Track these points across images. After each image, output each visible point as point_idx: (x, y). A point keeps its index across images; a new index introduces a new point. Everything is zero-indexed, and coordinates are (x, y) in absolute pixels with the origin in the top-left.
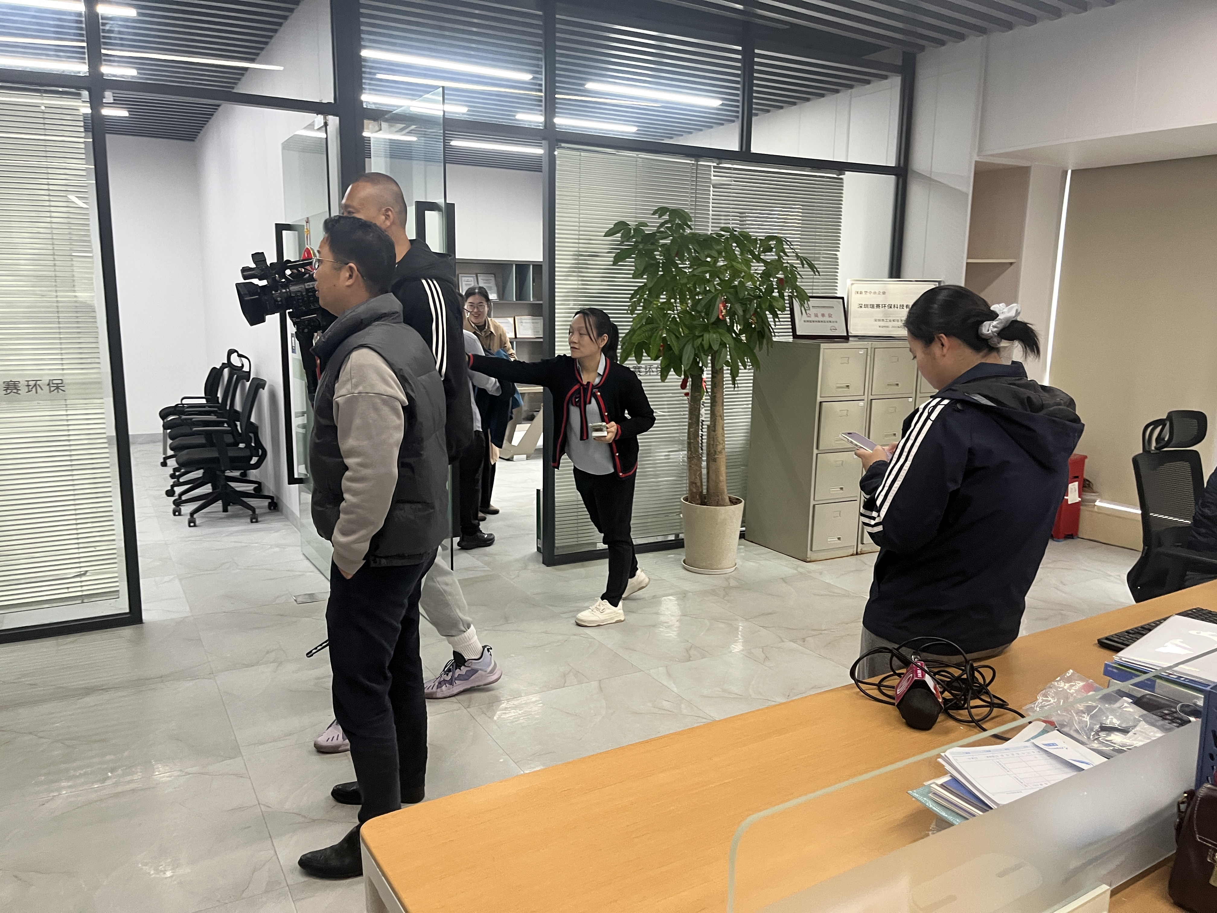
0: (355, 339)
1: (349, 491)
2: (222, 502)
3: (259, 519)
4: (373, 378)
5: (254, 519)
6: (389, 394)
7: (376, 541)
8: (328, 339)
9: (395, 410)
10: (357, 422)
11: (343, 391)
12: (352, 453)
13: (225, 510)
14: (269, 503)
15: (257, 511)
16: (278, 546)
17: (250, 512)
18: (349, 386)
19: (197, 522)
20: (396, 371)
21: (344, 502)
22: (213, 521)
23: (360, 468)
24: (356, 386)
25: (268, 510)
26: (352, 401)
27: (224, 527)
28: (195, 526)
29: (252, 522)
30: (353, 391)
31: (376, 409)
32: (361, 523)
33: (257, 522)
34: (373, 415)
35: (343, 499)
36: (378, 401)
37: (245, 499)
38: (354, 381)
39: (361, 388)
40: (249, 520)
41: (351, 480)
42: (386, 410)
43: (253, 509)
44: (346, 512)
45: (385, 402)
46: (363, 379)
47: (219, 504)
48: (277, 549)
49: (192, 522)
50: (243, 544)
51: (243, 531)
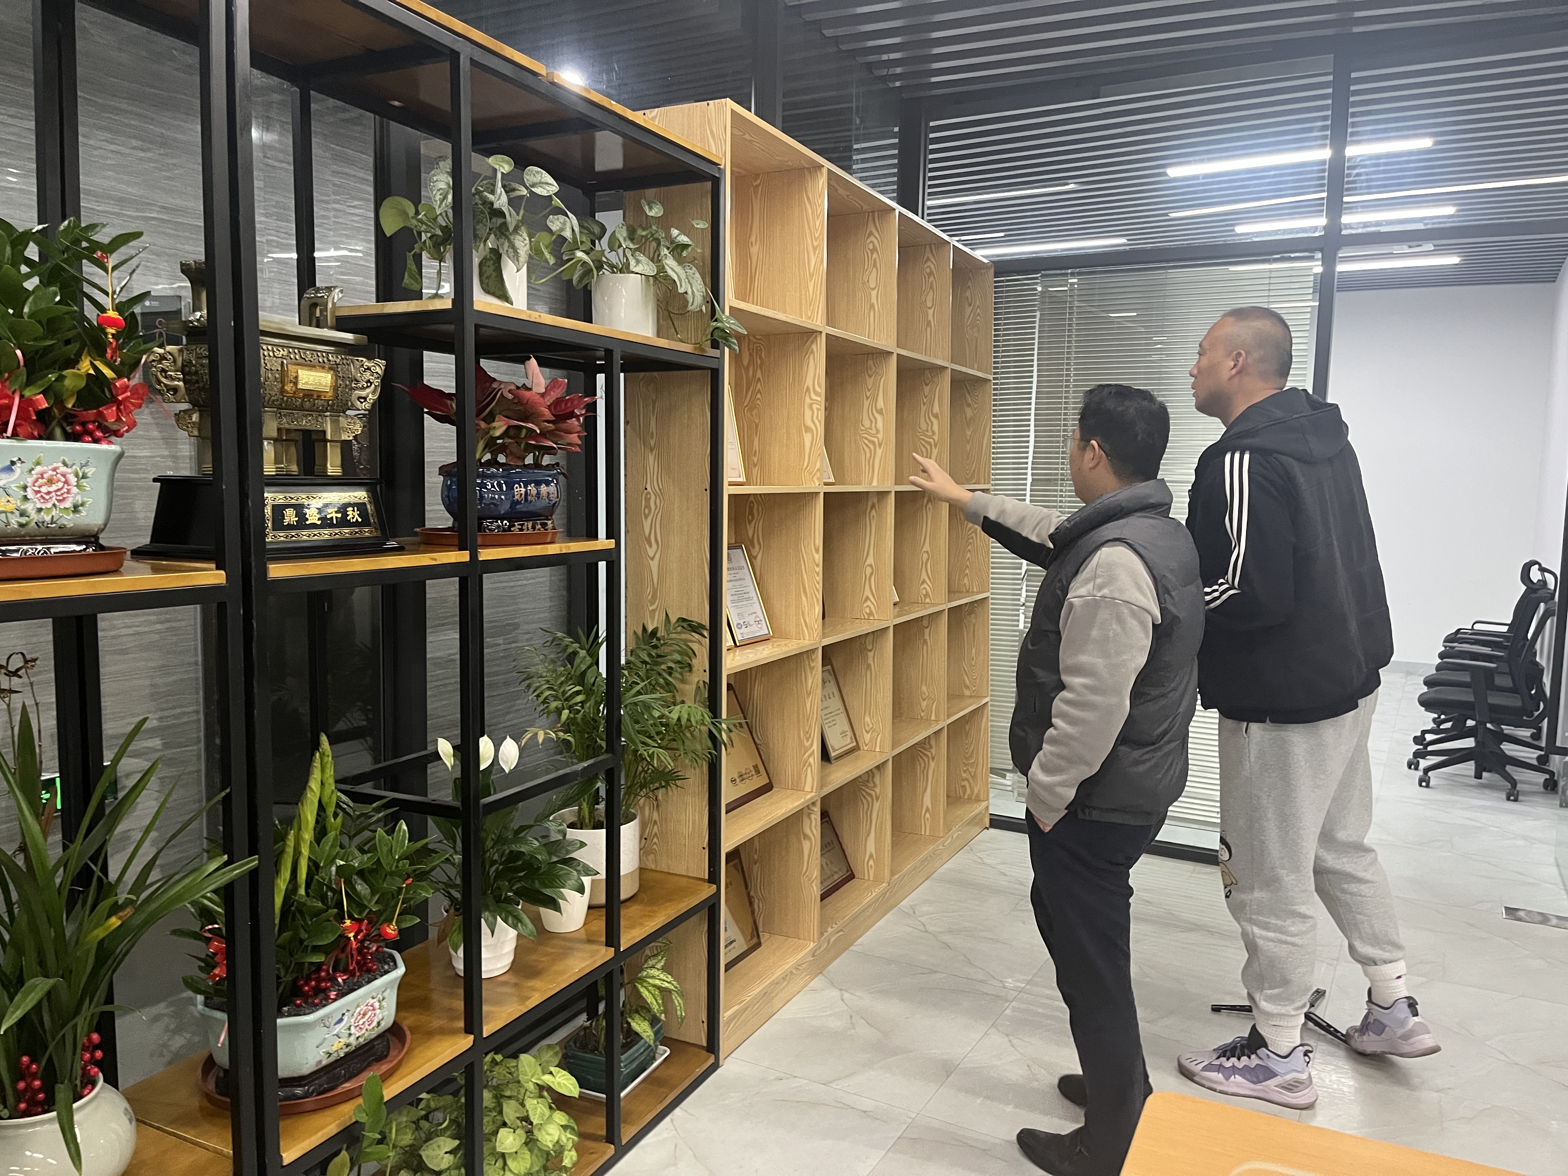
0: (1110, 530)
1: (1063, 716)
2: (1476, 763)
3: (1520, 798)
4: (1124, 579)
5: (1513, 795)
6: (1141, 604)
7: (1086, 787)
8: (1074, 525)
9: (1143, 624)
10: (1095, 633)
11: (1083, 591)
12: (1078, 670)
13: (1478, 776)
14: (1546, 780)
15: (1519, 787)
16: (1525, 838)
17: (1509, 786)
18: (1090, 586)
19: (1432, 783)
20: (1157, 576)
21: (1051, 729)
22: (1455, 785)
23: (1086, 692)
24: (1101, 588)
25: (1542, 789)
26: (1094, 606)
27: (1466, 797)
28: (1428, 786)
29: (1508, 799)
30: (1095, 593)
31: (1121, 621)
32: (1073, 760)
33: (1516, 800)
34: (1115, 626)
35: (1052, 725)
36: (1126, 611)
37: (1509, 768)
38: (1099, 581)
39: (1105, 592)
40: (1504, 796)
41: (1068, 702)
42: (1133, 623)
43: (1514, 783)
44: (1054, 741)
45: (1133, 614)
46: (1111, 580)
47: (1469, 767)
48: (1521, 843)
49: (1425, 782)
50: (1479, 825)
51: (1486, 808)
